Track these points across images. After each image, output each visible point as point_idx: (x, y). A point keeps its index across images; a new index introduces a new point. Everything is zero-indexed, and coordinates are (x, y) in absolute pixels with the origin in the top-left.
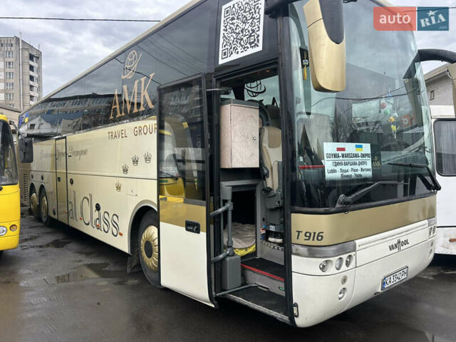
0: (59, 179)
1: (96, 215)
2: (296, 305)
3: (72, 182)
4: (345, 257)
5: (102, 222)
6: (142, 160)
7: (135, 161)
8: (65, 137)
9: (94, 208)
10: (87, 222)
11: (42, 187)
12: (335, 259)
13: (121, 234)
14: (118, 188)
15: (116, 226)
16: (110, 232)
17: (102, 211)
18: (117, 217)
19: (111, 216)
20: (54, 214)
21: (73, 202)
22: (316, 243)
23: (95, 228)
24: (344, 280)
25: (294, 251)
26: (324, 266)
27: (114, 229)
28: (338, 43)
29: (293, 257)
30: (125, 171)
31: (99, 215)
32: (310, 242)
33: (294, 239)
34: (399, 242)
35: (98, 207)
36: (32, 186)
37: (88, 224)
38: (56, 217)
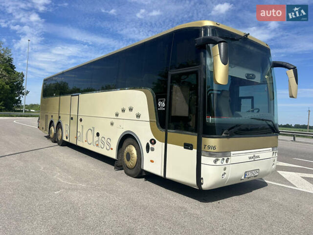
0: (72, 118)
1: (96, 138)
2: (202, 179)
3: (81, 120)
4: (226, 158)
5: (100, 143)
6: (127, 110)
7: (123, 111)
8: (78, 95)
9: (95, 135)
10: (90, 143)
11: (59, 123)
12: (221, 159)
13: (112, 149)
14: (112, 124)
15: (109, 144)
16: (105, 148)
17: (100, 137)
18: (110, 140)
19: (106, 139)
20: (67, 138)
21: (81, 132)
22: (212, 150)
23: (95, 146)
24: (225, 169)
25: (202, 154)
26: (216, 162)
27: (107, 146)
28: (225, 65)
29: (202, 157)
30: (117, 115)
31: (99, 139)
32: (210, 150)
33: (203, 149)
34: (254, 156)
35: (98, 134)
36: (52, 122)
37: (91, 144)
38: (68, 140)
